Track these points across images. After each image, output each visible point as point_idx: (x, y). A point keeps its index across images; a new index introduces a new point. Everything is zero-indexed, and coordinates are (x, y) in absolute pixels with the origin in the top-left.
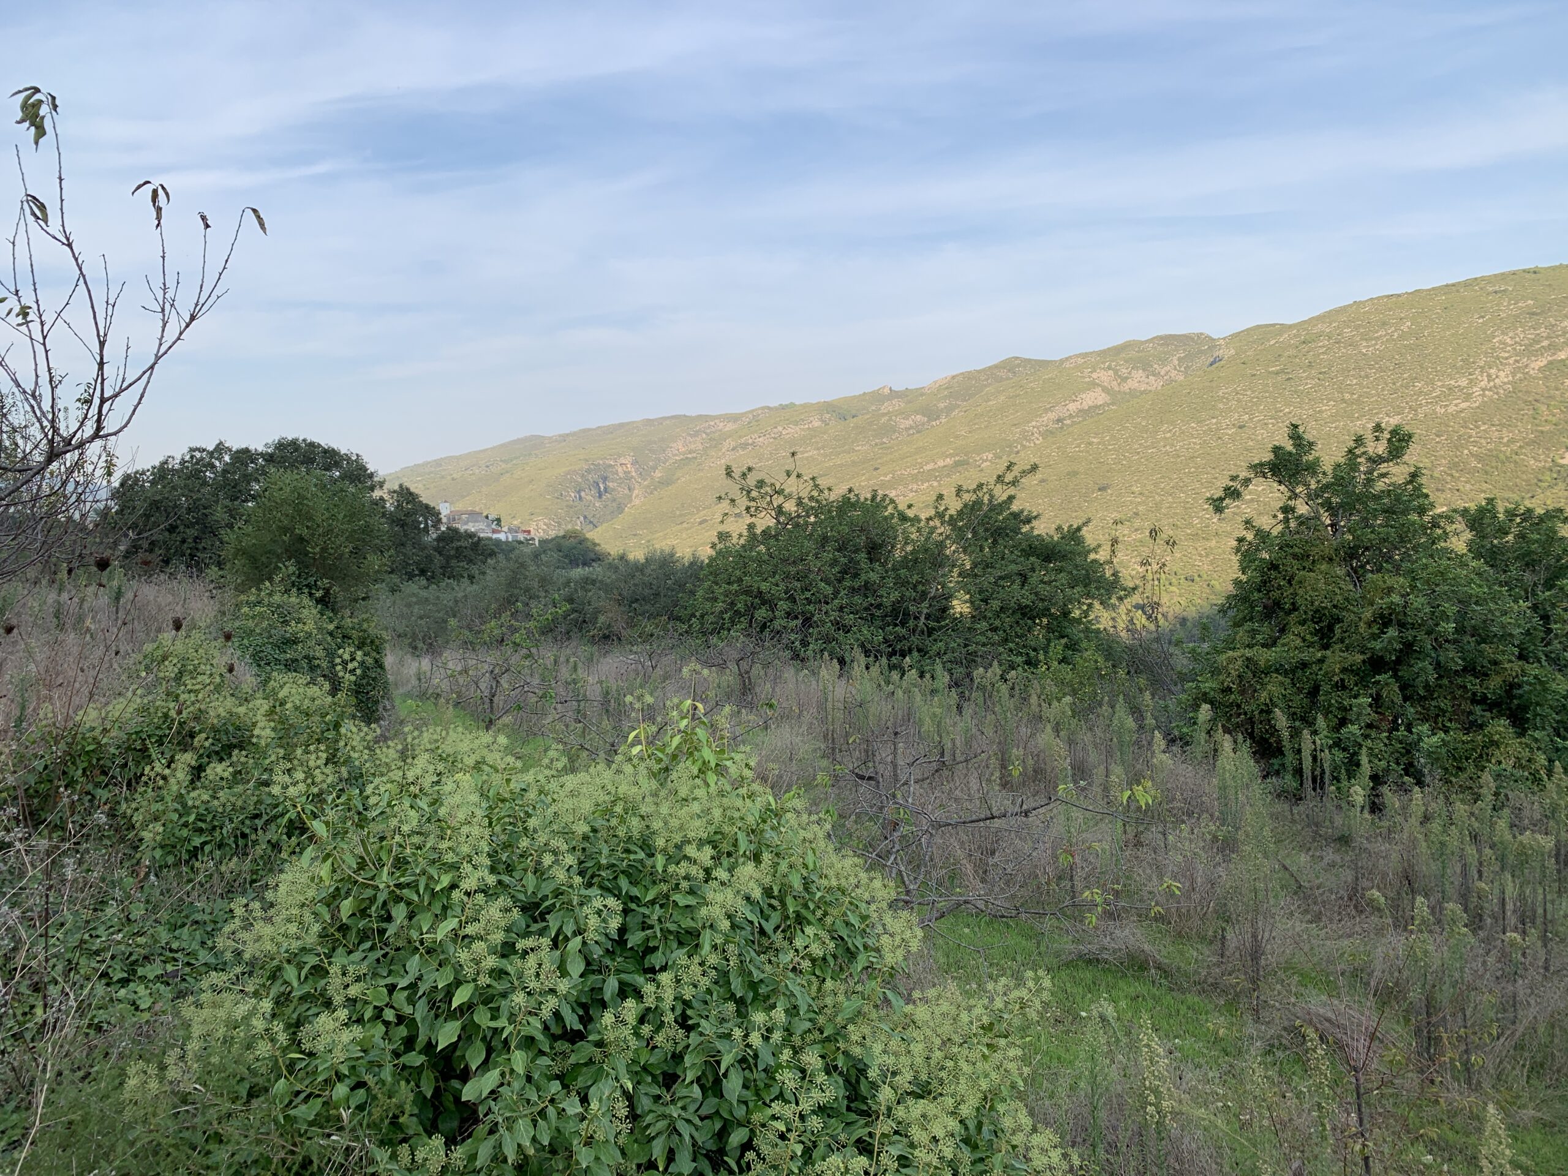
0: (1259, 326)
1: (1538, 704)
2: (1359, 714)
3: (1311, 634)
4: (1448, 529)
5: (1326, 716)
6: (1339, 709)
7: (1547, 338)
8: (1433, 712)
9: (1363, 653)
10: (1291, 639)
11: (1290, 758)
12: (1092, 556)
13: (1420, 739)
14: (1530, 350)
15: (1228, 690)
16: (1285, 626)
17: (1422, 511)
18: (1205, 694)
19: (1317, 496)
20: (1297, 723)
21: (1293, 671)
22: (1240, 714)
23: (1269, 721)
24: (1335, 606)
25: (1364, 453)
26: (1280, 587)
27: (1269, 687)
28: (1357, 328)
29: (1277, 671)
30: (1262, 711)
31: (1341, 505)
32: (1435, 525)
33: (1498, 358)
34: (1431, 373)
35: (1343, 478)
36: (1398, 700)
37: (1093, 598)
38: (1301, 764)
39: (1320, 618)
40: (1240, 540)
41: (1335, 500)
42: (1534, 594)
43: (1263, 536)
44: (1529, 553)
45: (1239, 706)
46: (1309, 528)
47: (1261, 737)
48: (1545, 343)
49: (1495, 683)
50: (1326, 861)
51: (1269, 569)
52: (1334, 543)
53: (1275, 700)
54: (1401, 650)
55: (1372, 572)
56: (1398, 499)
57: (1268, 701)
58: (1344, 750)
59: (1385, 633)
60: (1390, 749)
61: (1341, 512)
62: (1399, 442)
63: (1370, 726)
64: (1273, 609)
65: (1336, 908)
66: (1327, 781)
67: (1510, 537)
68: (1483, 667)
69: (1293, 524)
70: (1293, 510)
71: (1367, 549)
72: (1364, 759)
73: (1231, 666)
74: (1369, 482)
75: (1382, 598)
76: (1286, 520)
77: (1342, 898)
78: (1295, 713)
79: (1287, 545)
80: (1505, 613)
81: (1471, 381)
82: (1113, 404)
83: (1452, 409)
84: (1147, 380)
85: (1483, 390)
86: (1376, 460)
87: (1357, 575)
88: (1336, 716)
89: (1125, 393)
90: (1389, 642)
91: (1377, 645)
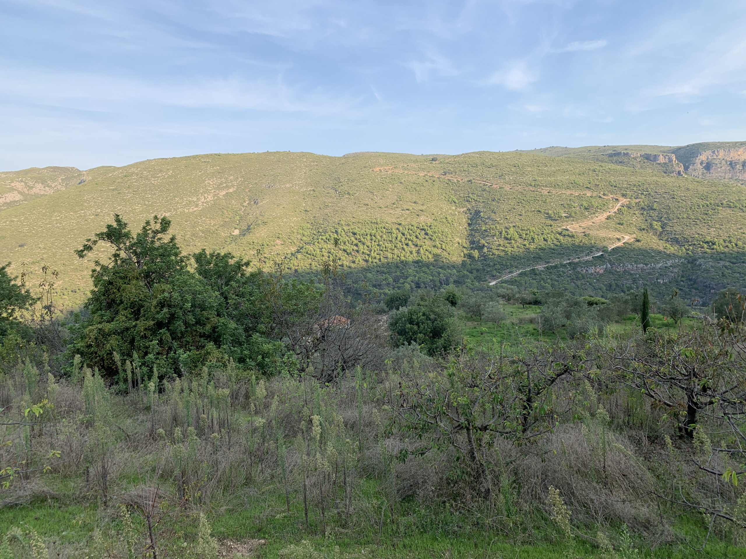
0: (103, 167)
1: (224, 334)
2: (153, 349)
3: (130, 314)
4: (187, 263)
5: (138, 353)
6: (144, 348)
7: (225, 183)
8: (184, 343)
9: (154, 320)
10: (121, 317)
11: (122, 375)
12: (13, 283)
13: (179, 356)
14: (219, 187)
15: (91, 345)
16: (117, 311)
17: (176, 255)
18: (78, 349)
19: (130, 249)
20: (125, 357)
21: (122, 332)
22: (97, 357)
23: (112, 358)
24: (140, 300)
25: (150, 229)
26: (114, 293)
27: (110, 342)
28: (149, 172)
29: (114, 333)
30: (108, 354)
31: (141, 253)
32: (182, 261)
33: (207, 189)
34: (181, 194)
35: (141, 240)
36: (170, 339)
37: (14, 305)
38: (127, 377)
39: (134, 306)
40: (94, 271)
41: (139, 250)
42: (222, 288)
43: (104, 268)
44: (220, 271)
45: (96, 353)
46: (127, 264)
47: (108, 367)
48: (225, 185)
49: (208, 327)
50: (139, 421)
51: (108, 285)
52: (139, 270)
53: (114, 347)
54: (170, 318)
55: (156, 283)
56: (166, 249)
57: (110, 349)
58: (147, 366)
59: (162, 311)
60: (167, 362)
61: (141, 256)
62: (165, 224)
63: (158, 354)
64: (111, 304)
65: (144, 442)
66: (139, 382)
67: (212, 265)
68: (203, 321)
69: (119, 262)
70: (118, 255)
71: (153, 273)
72: (155, 369)
73: (91, 334)
74: (153, 242)
75: (160, 295)
76: (116, 261)
77: (147, 436)
78: (124, 353)
79: (117, 273)
80: (210, 297)
81: (198, 199)
82: (25, 200)
83: (191, 210)
84: (44, 189)
85: (203, 203)
86: (156, 232)
87: (149, 285)
88: (143, 351)
89: (32, 195)
90: (164, 314)
91: (159, 316)
